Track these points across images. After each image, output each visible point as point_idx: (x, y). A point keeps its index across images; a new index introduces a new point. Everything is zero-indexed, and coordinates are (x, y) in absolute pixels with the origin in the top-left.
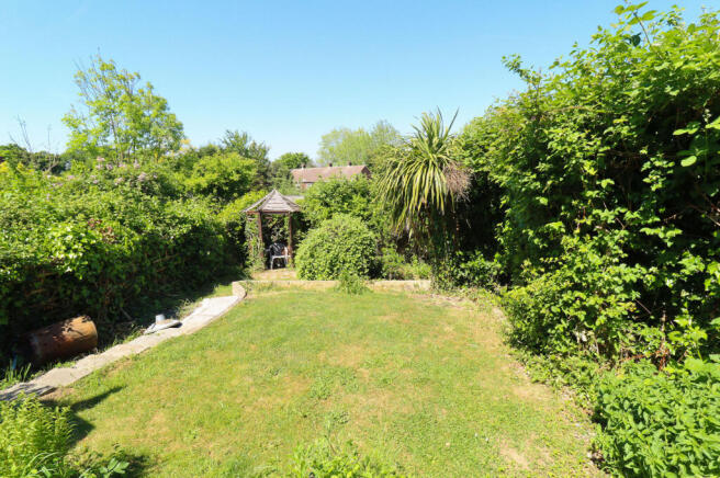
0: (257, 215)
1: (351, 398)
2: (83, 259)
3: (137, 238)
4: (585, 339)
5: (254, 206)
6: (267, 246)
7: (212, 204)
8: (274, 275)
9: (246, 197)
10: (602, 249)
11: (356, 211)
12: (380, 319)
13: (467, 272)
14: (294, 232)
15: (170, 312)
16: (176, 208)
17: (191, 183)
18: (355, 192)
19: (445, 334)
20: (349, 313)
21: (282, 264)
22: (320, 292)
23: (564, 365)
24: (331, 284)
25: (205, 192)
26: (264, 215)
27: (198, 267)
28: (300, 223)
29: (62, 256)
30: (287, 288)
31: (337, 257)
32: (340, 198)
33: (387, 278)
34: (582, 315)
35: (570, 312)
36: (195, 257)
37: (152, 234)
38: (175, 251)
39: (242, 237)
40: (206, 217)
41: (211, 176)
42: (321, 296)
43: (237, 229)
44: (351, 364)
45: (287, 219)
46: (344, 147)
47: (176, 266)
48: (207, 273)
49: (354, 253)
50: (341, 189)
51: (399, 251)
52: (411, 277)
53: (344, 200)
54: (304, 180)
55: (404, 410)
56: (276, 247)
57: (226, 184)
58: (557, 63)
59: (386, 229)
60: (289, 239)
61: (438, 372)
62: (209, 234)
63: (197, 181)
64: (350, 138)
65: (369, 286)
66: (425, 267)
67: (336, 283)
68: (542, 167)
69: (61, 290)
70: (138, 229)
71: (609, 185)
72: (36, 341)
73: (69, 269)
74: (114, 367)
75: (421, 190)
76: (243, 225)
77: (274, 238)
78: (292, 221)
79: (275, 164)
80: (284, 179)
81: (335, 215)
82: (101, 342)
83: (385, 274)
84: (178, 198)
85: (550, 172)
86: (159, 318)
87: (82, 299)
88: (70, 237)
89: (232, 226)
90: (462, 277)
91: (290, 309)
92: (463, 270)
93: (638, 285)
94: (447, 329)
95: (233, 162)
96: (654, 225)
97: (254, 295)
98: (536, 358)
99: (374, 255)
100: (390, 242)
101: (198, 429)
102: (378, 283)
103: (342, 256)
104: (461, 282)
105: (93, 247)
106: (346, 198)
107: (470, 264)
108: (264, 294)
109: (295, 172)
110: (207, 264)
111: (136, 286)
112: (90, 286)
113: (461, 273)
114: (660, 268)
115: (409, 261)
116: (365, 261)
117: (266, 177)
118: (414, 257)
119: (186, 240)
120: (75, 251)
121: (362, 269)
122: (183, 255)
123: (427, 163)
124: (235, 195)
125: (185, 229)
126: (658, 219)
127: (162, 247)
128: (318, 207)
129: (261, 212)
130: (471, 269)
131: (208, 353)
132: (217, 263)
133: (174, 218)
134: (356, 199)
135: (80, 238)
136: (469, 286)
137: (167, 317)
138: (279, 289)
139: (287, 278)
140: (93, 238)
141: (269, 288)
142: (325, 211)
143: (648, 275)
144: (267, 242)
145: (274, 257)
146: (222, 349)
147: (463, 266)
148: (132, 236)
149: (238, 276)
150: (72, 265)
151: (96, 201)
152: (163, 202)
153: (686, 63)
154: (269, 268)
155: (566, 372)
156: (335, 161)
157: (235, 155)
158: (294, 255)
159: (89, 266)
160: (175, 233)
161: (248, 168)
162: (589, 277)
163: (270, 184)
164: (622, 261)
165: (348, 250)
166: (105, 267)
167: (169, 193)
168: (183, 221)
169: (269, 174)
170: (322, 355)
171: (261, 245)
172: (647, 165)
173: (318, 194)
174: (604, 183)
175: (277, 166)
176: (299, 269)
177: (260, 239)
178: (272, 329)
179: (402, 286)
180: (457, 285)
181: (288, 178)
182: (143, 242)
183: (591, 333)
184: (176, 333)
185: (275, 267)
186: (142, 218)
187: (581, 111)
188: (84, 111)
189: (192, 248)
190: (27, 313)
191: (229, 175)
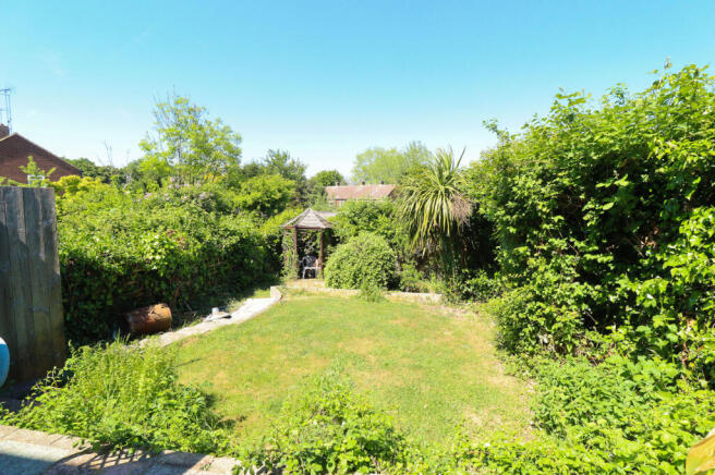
0: (293, 230)
1: (359, 374)
2: (164, 260)
3: (199, 246)
4: (546, 341)
5: (291, 221)
6: (300, 258)
7: (256, 219)
8: (305, 283)
9: (285, 214)
10: (558, 270)
11: (381, 229)
12: (391, 322)
13: (472, 288)
14: (324, 247)
15: (222, 307)
16: (228, 222)
17: (239, 199)
18: (381, 212)
19: (443, 337)
20: (366, 316)
21: (313, 275)
22: (344, 299)
23: (531, 361)
24: (354, 292)
25: (251, 208)
26: (299, 230)
27: (242, 273)
28: (331, 238)
29: (151, 258)
30: (314, 294)
31: (360, 270)
32: (367, 217)
33: (404, 291)
34: (542, 321)
35: (533, 318)
36: (241, 264)
37: (209, 244)
38: (225, 258)
39: (279, 249)
40: (252, 231)
41: (256, 195)
42: (344, 302)
43: (276, 241)
44: (362, 352)
45: (319, 235)
46: (377, 166)
47: (226, 271)
48: (249, 279)
49: (375, 267)
50: (368, 210)
51: (418, 268)
52: (426, 291)
53: (370, 219)
54: (337, 197)
55: (398, 384)
56: (308, 259)
57: (268, 202)
58: (527, 125)
59: (407, 247)
60: (320, 252)
61: (430, 362)
62: (253, 245)
63: (244, 199)
64: (383, 157)
65: (386, 296)
66: (440, 284)
67: (358, 292)
68: (510, 204)
69: (147, 282)
70: (200, 239)
71: (559, 220)
72: (131, 320)
73: (155, 268)
74: (186, 342)
75: (431, 215)
76: (281, 238)
77: (307, 251)
78: (323, 236)
79: (311, 181)
80: (319, 196)
81: (362, 233)
82: (174, 324)
83: (402, 288)
84: (229, 213)
85: (516, 209)
86: (215, 310)
87: (161, 291)
88: (156, 243)
89: (271, 238)
90: (467, 292)
91: (317, 311)
92: (469, 286)
93: (587, 299)
94: (447, 333)
95: (275, 182)
96: (594, 253)
97: (288, 298)
98: (512, 357)
99: (393, 269)
100: (411, 259)
101: (248, 383)
102: (395, 294)
103: (364, 268)
104: (467, 296)
105: (172, 251)
106: (372, 217)
107: (474, 281)
108: (297, 298)
109: (329, 189)
110: (250, 271)
111: (196, 285)
112: (167, 281)
113: (466, 289)
114: (603, 286)
115: (427, 277)
116: (385, 274)
117: (302, 193)
118: (433, 274)
119: (235, 249)
120: (160, 254)
121: (382, 282)
122: (231, 262)
123: (437, 192)
124: (276, 211)
125: (234, 239)
126: (596, 248)
127: (216, 254)
128: (347, 224)
129: (297, 228)
130: (476, 285)
131: (254, 337)
132: (258, 270)
133: (226, 230)
134: (381, 218)
135: (163, 245)
136: (474, 301)
137: (220, 310)
138: (310, 295)
139: (317, 286)
140: (172, 244)
141: (301, 293)
142: (353, 228)
143: (595, 291)
144: (301, 254)
145: (306, 268)
146: (263, 335)
147: (468, 282)
148: (195, 244)
149: (275, 282)
150: (157, 265)
151: (172, 215)
152: (218, 217)
153: (602, 137)
154: (301, 277)
155: (532, 367)
156: (367, 179)
157: (278, 176)
158: (324, 266)
159: (167, 266)
160: (226, 243)
161: (289, 188)
162: (547, 291)
163: (305, 200)
164: (575, 280)
165: (370, 264)
166: (178, 267)
167: (223, 209)
168: (233, 233)
169: (305, 191)
170: (340, 345)
171: (295, 256)
172: (586, 207)
173: (347, 213)
174: (556, 219)
175: (313, 183)
176: (327, 279)
177: (295, 251)
178: (302, 324)
179: (416, 298)
180: (463, 299)
181: (322, 194)
182: (203, 250)
183: (550, 336)
184: (228, 322)
185: (307, 277)
186: (202, 230)
187: (540, 164)
188: (156, 136)
189: (239, 257)
190: (124, 298)
191: (272, 193)
